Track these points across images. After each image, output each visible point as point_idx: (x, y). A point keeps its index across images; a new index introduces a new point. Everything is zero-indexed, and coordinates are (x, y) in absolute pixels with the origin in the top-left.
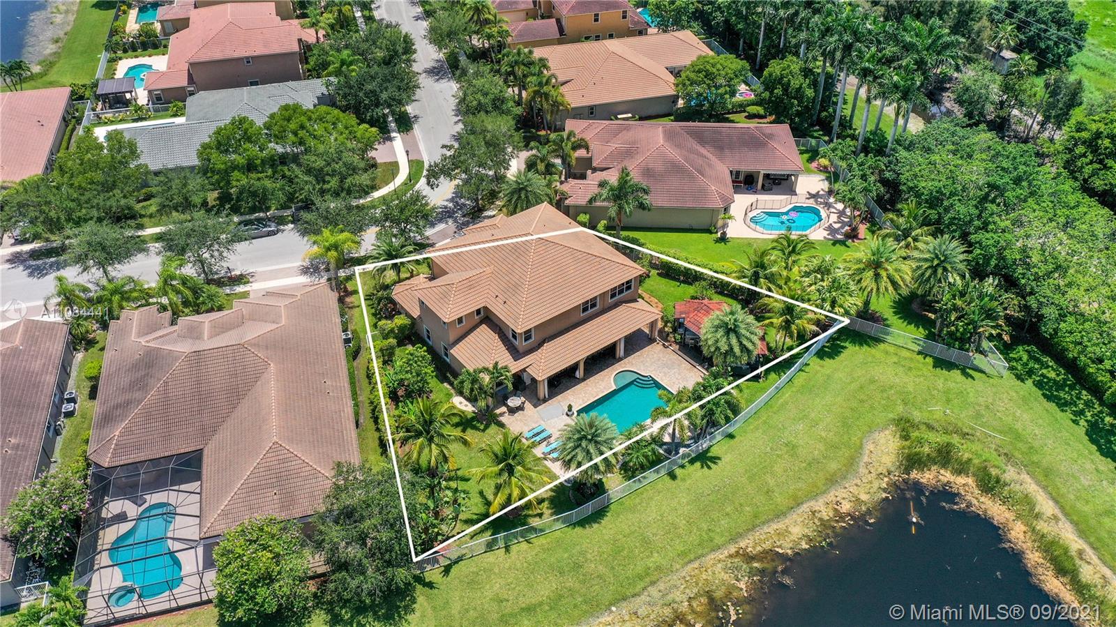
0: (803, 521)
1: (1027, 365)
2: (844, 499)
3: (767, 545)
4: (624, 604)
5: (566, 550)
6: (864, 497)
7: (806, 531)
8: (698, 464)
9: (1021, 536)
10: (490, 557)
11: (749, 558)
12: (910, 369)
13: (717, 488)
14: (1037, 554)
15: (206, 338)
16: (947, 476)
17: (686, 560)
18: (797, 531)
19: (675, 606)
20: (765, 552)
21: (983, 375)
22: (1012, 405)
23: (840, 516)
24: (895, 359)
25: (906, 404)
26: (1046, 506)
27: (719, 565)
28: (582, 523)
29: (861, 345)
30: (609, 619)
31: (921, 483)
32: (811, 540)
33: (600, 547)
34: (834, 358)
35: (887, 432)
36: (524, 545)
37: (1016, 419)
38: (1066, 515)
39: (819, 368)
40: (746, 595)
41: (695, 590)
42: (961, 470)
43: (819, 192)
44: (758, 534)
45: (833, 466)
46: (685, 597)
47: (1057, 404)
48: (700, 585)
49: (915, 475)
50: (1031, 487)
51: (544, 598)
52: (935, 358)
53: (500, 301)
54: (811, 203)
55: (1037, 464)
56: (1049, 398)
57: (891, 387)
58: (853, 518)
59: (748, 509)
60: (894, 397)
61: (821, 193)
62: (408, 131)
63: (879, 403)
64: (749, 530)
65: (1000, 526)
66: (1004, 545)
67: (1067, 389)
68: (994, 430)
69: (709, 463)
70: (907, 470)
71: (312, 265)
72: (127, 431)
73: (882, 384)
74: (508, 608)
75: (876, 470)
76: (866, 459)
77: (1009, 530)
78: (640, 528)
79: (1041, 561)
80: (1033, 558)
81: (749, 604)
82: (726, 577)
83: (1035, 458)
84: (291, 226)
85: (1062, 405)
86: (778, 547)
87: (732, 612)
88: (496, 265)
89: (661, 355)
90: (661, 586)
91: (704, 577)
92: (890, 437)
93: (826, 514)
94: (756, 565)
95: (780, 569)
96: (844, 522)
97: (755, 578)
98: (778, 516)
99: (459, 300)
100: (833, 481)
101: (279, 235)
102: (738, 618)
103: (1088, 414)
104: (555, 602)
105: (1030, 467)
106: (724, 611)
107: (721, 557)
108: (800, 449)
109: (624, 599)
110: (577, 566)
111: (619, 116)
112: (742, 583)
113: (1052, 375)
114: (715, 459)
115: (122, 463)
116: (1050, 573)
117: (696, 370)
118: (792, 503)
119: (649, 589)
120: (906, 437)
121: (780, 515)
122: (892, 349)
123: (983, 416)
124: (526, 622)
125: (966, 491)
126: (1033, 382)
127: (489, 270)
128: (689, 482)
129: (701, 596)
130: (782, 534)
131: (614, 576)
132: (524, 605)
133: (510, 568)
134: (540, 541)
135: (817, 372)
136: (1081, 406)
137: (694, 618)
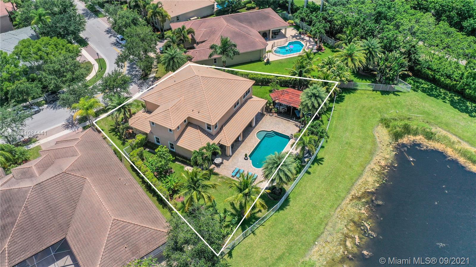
0: (370, 175)
1: (415, 85)
2: (380, 160)
3: (363, 190)
4: (319, 239)
5: (281, 223)
6: (387, 156)
7: (374, 178)
8: (316, 164)
9: (452, 153)
10: (248, 240)
11: (359, 198)
12: (374, 98)
13: (330, 172)
14: (462, 158)
15: (37, 175)
16: (412, 138)
17: (334, 209)
18: (371, 180)
19: (342, 231)
20: (363, 193)
21: (402, 93)
22: (419, 102)
23: (383, 168)
24: (366, 96)
25: (380, 113)
26: (454, 138)
27: (349, 206)
28: (282, 208)
29: (349, 93)
30: (317, 249)
31: (404, 144)
32: (378, 182)
33: (296, 216)
34: (343, 102)
35: (379, 127)
36: (261, 228)
37: (424, 107)
38: (462, 139)
39: (340, 107)
40: (367, 215)
41: (346, 221)
42: (416, 134)
43: (295, 34)
44: (356, 187)
45: (369, 147)
46: (343, 226)
47: (434, 97)
48: (346, 218)
49: (400, 141)
50: (444, 133)
51: (284, 250)
52: (380, 91)
53: (196, 112)
54: (294, 40)
55: (441, 123)
56: (430, 95)
57: (372, 108)
58: (388, 167)
59: (346, 177)
60: (375, 111)
61: (296, 35)
62: (86, 46)
63: (371, 115)
64: (352, 186)
65: (443, 151)
66: (448, 158)
67: (434, 90)
68: (418, 114)
69: (320, 162)
70: (396, 140)
71: (69, 123)
72: (13, 243)
73: (367, 107)
74: (270, 261)
75: (385, 143)
76: (378, 140)
77: (446, 152)
78: (308, 201)
79: (465, 160)
80: (462, 160)
81: (370, 219)
82: (354, 210)
83: (439, 121)
84: (46, 106)
85: (437, 97)
86: (367, 189)
87: (367, 225)
88: (185, 95)
89: (271, 120)
90: (330, 224)
91: (346, 213)
92: (382, 128)
93: (377, 168)
94: (363, 200)
95: (374, 198)
96: (386, 169)
97: (366, 206)
98: (360, 176)
99: (175, 117)
100: (372, 153)
101: (41, 112)
102: (370, 226)
103: (447, 98)
104: (290, 250)
105: (439, 124)
106: (362, 226)
107: (347, 202)
108: (352, 143)
109: (319, 236)
110: (290, 229)
111: (191, 19)
112: (362, 210)
113: (426, 86)
114: (322, 159)
115: (17, 262)
116: (471, 164)
117: (290, 122)
118: (362, 169)
119: (326, 228)
120: (388, 127)
121: (360, 175)
122: (362, 92)
123: (411, 109)
124: (281, 265)
125: (422, 142)
126: (421, 91)
127: (182, 98)
128: (317, 173)
129: (349, 222)
130: (366, 182)
131: (309, 227)
132: (277, 258)
133: (260, 242)
134: (268, 224)
135: (340, 109)
136: (443, 95)
137: (353, 234)
